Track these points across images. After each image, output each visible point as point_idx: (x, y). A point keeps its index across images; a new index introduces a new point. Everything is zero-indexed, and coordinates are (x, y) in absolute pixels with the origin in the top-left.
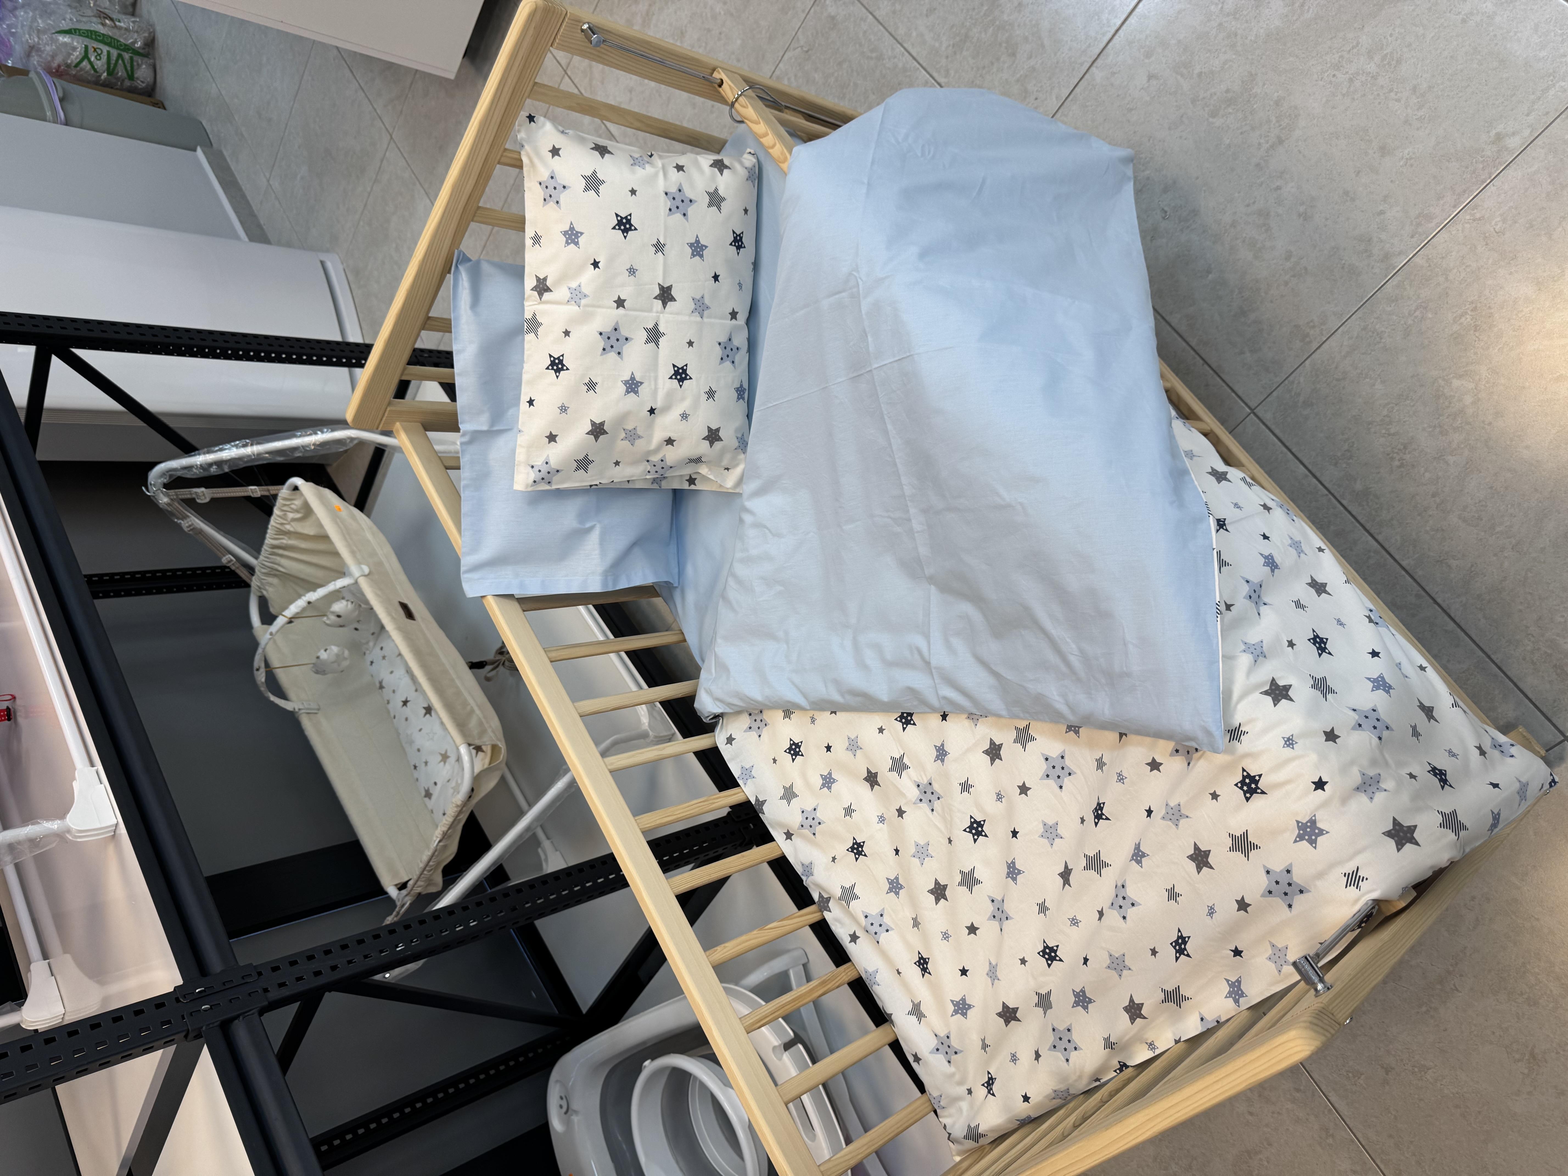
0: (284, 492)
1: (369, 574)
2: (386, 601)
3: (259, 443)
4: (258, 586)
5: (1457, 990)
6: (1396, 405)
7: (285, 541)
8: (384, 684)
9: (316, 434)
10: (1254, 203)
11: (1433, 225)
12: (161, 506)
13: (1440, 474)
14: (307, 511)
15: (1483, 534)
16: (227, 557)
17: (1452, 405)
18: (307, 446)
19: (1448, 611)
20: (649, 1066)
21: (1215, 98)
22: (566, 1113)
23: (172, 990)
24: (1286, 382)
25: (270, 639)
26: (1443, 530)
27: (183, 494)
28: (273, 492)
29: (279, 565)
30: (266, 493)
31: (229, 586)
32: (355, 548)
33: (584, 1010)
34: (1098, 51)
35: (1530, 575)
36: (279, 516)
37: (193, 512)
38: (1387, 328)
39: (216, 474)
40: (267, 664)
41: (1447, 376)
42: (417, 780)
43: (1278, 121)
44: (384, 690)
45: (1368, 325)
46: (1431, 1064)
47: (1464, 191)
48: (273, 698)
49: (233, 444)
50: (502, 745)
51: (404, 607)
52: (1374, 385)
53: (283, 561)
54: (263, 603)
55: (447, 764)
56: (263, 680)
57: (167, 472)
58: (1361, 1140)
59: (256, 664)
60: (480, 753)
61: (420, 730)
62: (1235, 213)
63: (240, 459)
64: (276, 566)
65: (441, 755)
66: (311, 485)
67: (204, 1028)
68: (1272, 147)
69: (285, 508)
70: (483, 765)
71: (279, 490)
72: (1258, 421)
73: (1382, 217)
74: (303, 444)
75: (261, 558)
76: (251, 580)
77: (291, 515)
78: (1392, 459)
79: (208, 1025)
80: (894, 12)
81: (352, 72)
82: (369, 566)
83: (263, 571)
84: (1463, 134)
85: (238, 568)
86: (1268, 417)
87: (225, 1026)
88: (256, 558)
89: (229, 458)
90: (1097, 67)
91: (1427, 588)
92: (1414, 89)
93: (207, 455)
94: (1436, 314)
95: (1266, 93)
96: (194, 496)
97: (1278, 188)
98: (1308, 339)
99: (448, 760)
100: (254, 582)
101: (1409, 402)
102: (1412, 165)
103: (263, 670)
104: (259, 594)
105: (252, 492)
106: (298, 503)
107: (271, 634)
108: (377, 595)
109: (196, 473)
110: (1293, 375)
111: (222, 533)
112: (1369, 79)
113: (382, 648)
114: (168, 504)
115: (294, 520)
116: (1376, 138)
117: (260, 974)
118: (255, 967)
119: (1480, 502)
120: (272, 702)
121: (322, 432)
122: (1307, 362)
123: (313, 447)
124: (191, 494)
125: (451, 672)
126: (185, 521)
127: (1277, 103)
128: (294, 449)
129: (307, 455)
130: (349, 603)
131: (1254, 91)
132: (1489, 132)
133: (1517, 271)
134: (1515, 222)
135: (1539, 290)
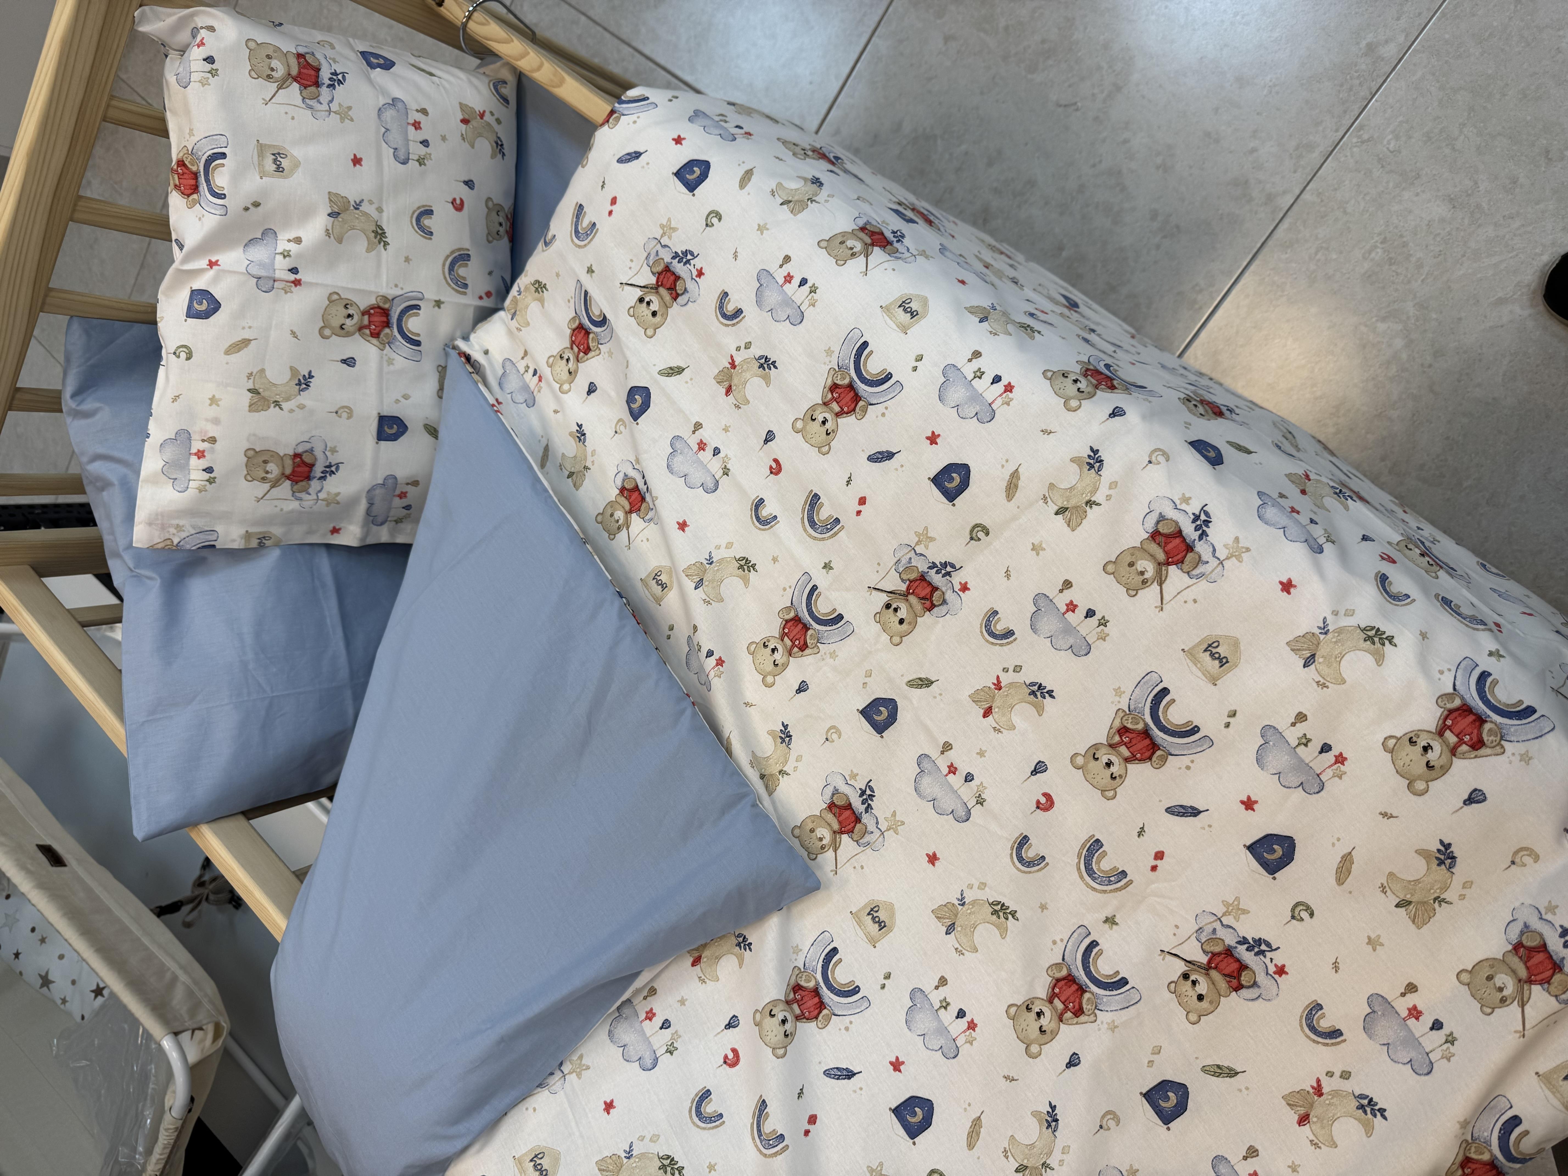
11: (1316, 153)
21: (1031, 51)
47: (1344, 112)
50: (225, 1017)
51: (47, 851)
62: (1080, 177)
68: (1110, 96)
70: (201, 1054)
73: (1255, 155)
80: (612, 8)
95: (1090, 37)
97: (1126, 141)
116: (1229, 69)
125: (135, 929)
132: (1358, 43)
133: (1423, 192)
134: (1410, 138)
135: (1454, 207)
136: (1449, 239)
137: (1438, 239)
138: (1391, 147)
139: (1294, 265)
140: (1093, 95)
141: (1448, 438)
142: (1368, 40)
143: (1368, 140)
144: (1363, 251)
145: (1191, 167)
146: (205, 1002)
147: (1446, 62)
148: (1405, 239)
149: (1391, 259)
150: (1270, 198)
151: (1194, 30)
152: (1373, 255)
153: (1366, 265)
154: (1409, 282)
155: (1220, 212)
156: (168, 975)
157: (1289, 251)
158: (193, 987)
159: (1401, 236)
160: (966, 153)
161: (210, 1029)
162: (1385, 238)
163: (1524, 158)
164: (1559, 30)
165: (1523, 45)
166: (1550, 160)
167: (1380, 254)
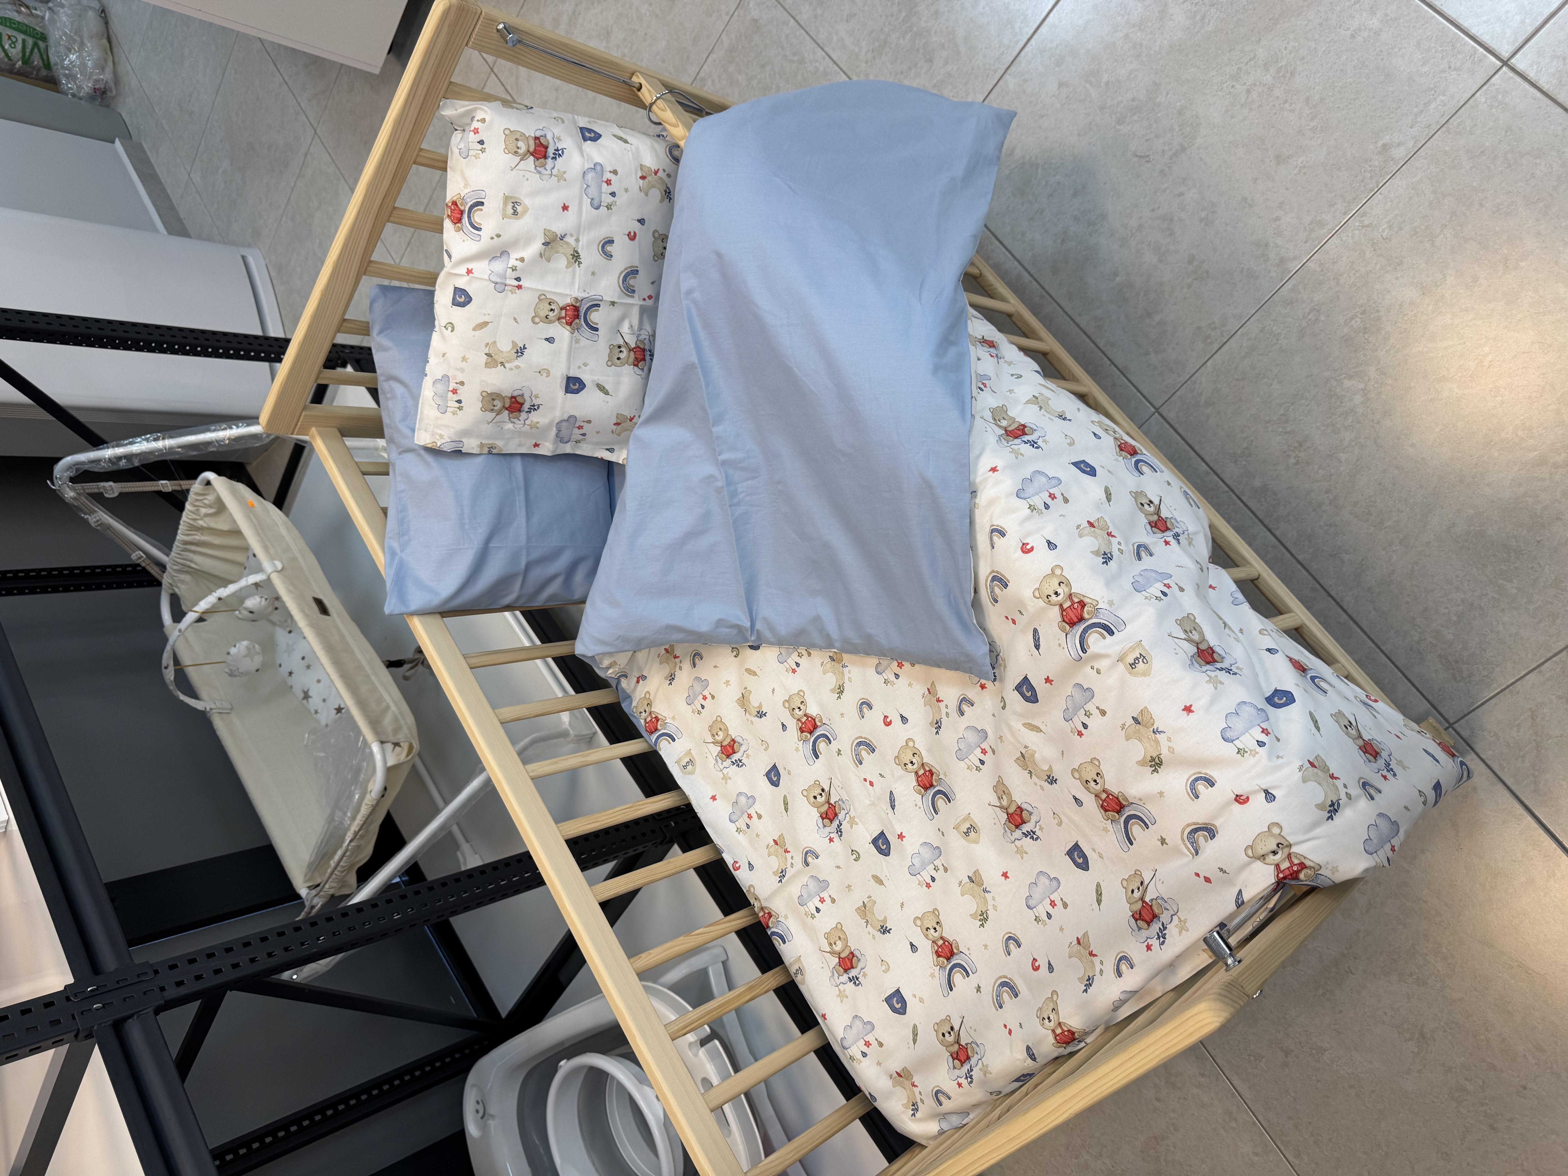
0: (196, 486)
1: (282, 570)
2: (299, 598)
3: (171, 437)
4: (170, 584)
5: (1351, 972)
6: (1292, 404)
7: (198, 537)
9: (231, 428)
10: (1159, 208)
11: (1325, 230)
12: (67, 501)
13: (1333, 471)
14: (220, 507)
15: (1372, 528)
16: (137, 553)
17: (1343, 405)
18: (222, 441)
19: (1341, 603)
20: (565, 1066)
21: (1122, 106)
22: (482, 1118)
23: (62, 989)
24: (1189, 382)
25: (179, 635)
26: (1336, 525)
27: (91, 489)
28: (184, 487)
29: (191, 561)
30: (178, 488)
31: (140, 585)
32: (268, 544)
33: (504, 1015)
34: (1011, 59)
35: (1416, 568)
36: (191, 511)
37: (101, 507)
38: (1283, 330)
39: (126, 468)
40: (176, 661)
41: (1339, 376)
43: (1180, 130)
45: (1265, 327)
46: (1328, 1045)
47: (1354, 199)
48: (182, 697)
49: (143, 437)
50: (415, 742)
51: (319, 603)
52: (1271, 385)
53: (197, 558)
54: (175, 601)
56: (172, 678)
57: (74, 465)
58: (1262, 1122)
59: (164, 663)
62: (1140, 218)
63: (151, 453)
64: (188, 563)
66: (223, 479)
67: (95, 1028)
68: (1176, 154)
69: (197, 504)
70: (397, 760)
71: (192, 484)
72: (1162, 420)
73: (1278, 223)
74: (217, 439)
75: (173, 554)
76: (162, 577)
77: (203, 511)
78: (1289, 456)
79: (100, 1024)
80: (816, 17)
81: (276, 65)
82: (282, 563)
83: (175, 567)
84: (1352, 144)
85: (148, 565)
86: (1171, 416)
87: (118, 1026)
88: (168, 555)
89: (139, 451)
90: (1010, 75)
91: (1321, 582)
92: (1307, 100)
93: (116, 449)
94: (1328, 316)
95: (1169, 102)
96: (102, 490)
97: (1181, 194)
98: (1209, 341)
100: (166, 580)
101: (1303, 401)
102: (1305, 174)
103: (171, 668)
104: (171, 591)
105: (163, 487)
106: (211, 498)
107: (180, 631)
108: (290, 591)
109: (104, 467)
110: (1197, 375)
111: (132, 529)
112: (1266, 90)
114: (75, 499)
115: (206, 515)
116: (1272, 147)
117: (156, 972)
118: (151, 965)
119: (1370, 497)
120: (182, 701)
121: (238, 427)
122: (1209, 363)
123: (227, 442)
124: (98, 488)
125: (367, 668)
126: (93, 516)
127: (1180, 112)
128: (208, 443)
129: (221, 449)
130: (263, 600)
131: (1158, 100)
132: (1376, 143)
133: (1402, 277)
134: (1401, 229)
135: (1423, 294)
136: (1414, 320)
137: (1406, 319)
138: (1385, 235)
139: (1290, 320)
140: (1163, 151)
141: (1380, 484)
142: (1384, 141)
143: (1368, 226)
144: (1346, 318)
145: (1227, 225)
146: (405, 728)
147: (1442, 170)
148: (1380, 314)
149: (1365, 328)
150: (1282, 261)
151: (1251, 109)
152: (1353, 323)
153: (1346, 330)
154: (1377, 350)
155: (1242, 266)
156: (384, 704)
157: (1288, 308)
158: (399, 717)
159: (1378, 311)
160: (1059, 183)
161: (406, 746)
162: (1365, 311)
163: (1486, 262)
164: (1536, 158)
165: (1505, 165)
166: (1508, 267)
167: (1358, 323)
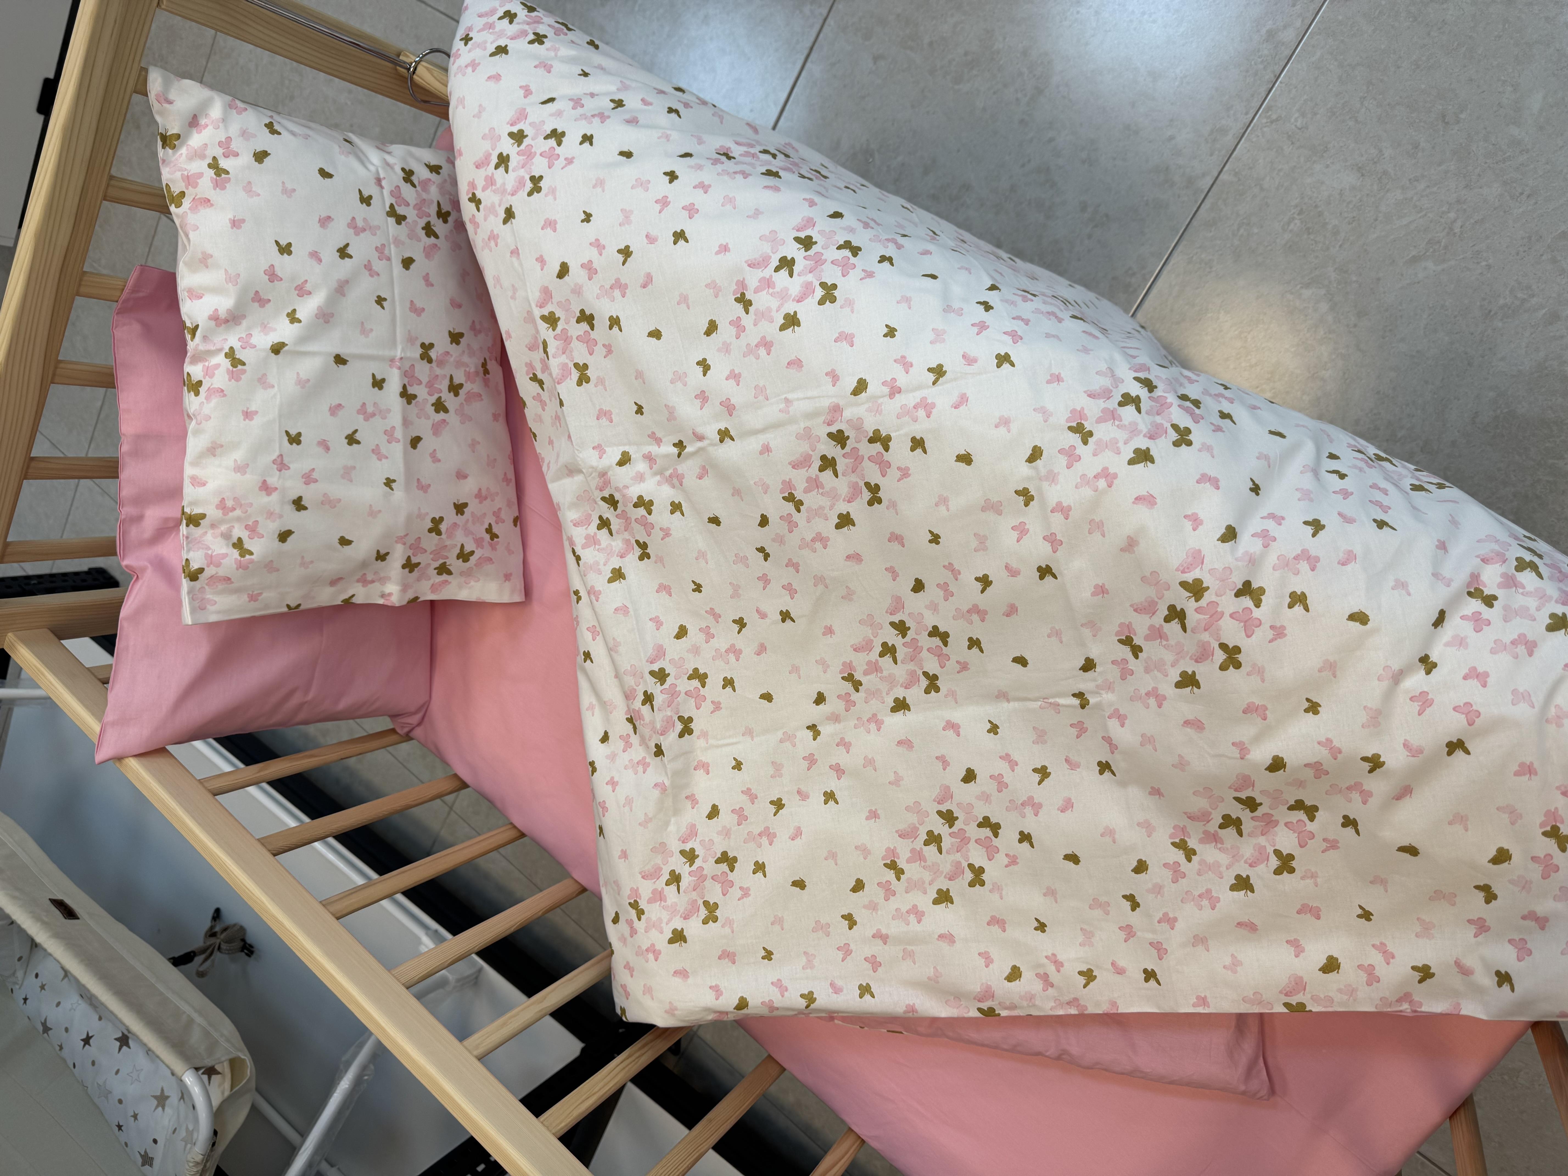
2: (30, 904)
8: (49, 1025)
11: (1228, 137)
21: (955, 64)
42: (126, 1144)
43: (1030, 72)
44: (50, 1032)
50: (245, 1056)
51: (60, 905)
55: (166, 1109)
60: (214, 1077)
61: (117, 1072)
62: (1011, 177)
65: (155, 1097)
68: (1032, 99)
70: (223, 1093)
73: (1173, 142)
95: (1009, 47)
97: (1052, 139)
99: (168, 1102)
113: (37, 976)
116: (1142, 65)
125: (149, 973)
127: (1024, 54)
131: (995, 48)
136: (1361, 205)
138: (1299, 124)
139: (1219, 242)
142: (1268, 27)
143: (1277, 120)
144: (1282, 224)
146: (224, 1042)
147: (1342, 41)
148: (1320, 209)
150: (1191, 181)
153: (1287, 236)
156: (184, 1018)
157: (1213, 229)
158: (211, 1028)
167: (1298, 225)
